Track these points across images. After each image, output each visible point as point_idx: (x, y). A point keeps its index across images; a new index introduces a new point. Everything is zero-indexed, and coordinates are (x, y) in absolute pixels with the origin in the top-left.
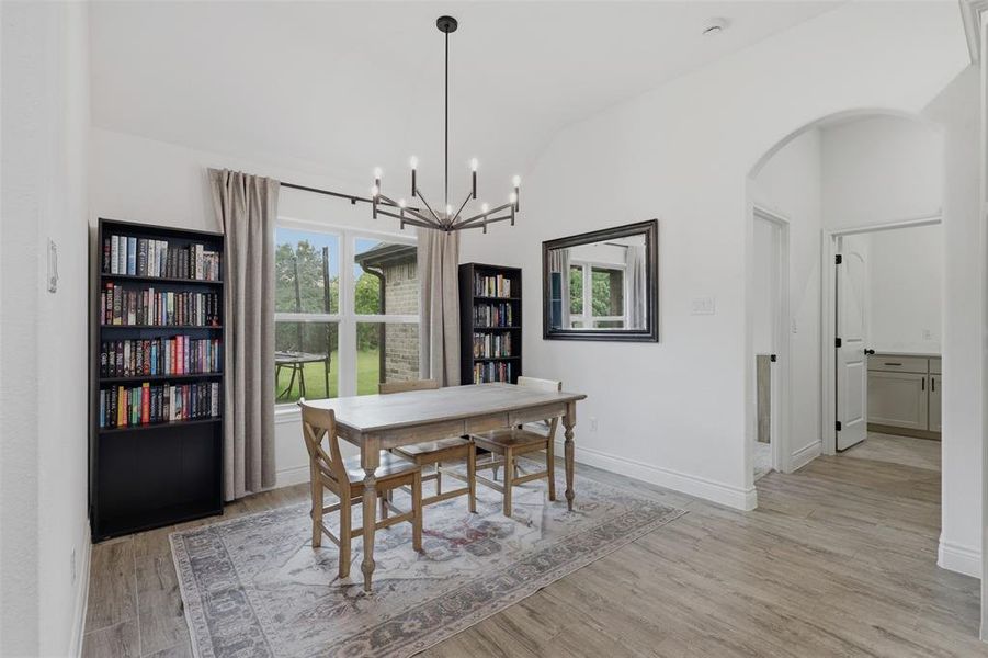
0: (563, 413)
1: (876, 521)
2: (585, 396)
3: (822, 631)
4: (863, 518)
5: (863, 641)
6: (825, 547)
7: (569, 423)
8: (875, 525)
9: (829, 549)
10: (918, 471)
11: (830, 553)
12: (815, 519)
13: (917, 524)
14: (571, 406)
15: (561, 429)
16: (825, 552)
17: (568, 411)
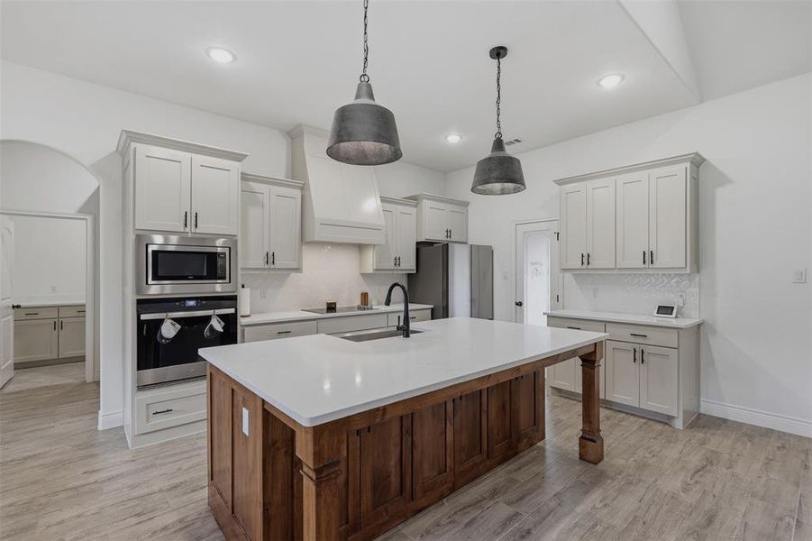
1: (53, 424)
3: (55, 493)
4: (44, 427)
5: (82, 482)
6: (28, 454)
8: (53, 427)
9: (31, 454)
10: (63, 386)
11: (35, 455)
12: (8, 442)
13: (77, 416)
16: (29, 457)
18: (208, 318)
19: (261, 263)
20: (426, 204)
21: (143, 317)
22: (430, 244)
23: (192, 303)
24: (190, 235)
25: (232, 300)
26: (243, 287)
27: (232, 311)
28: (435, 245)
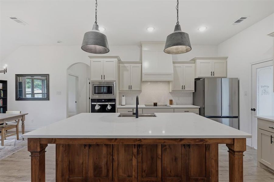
0: (21, 118)
2: (28, 114)
7: (23, 121)
14: (24, 116)
15: (21, 122)
17: (23, 117)
18: (107, 105)
19: (127, 89)
20: (198, 61)
21: (92, 103)
22: (199, 79)
23: (103, 100)
24: (103, 81)
25: (114, 100)
26: (123, 96)
27: (114, 103)
28: (201, 79)
